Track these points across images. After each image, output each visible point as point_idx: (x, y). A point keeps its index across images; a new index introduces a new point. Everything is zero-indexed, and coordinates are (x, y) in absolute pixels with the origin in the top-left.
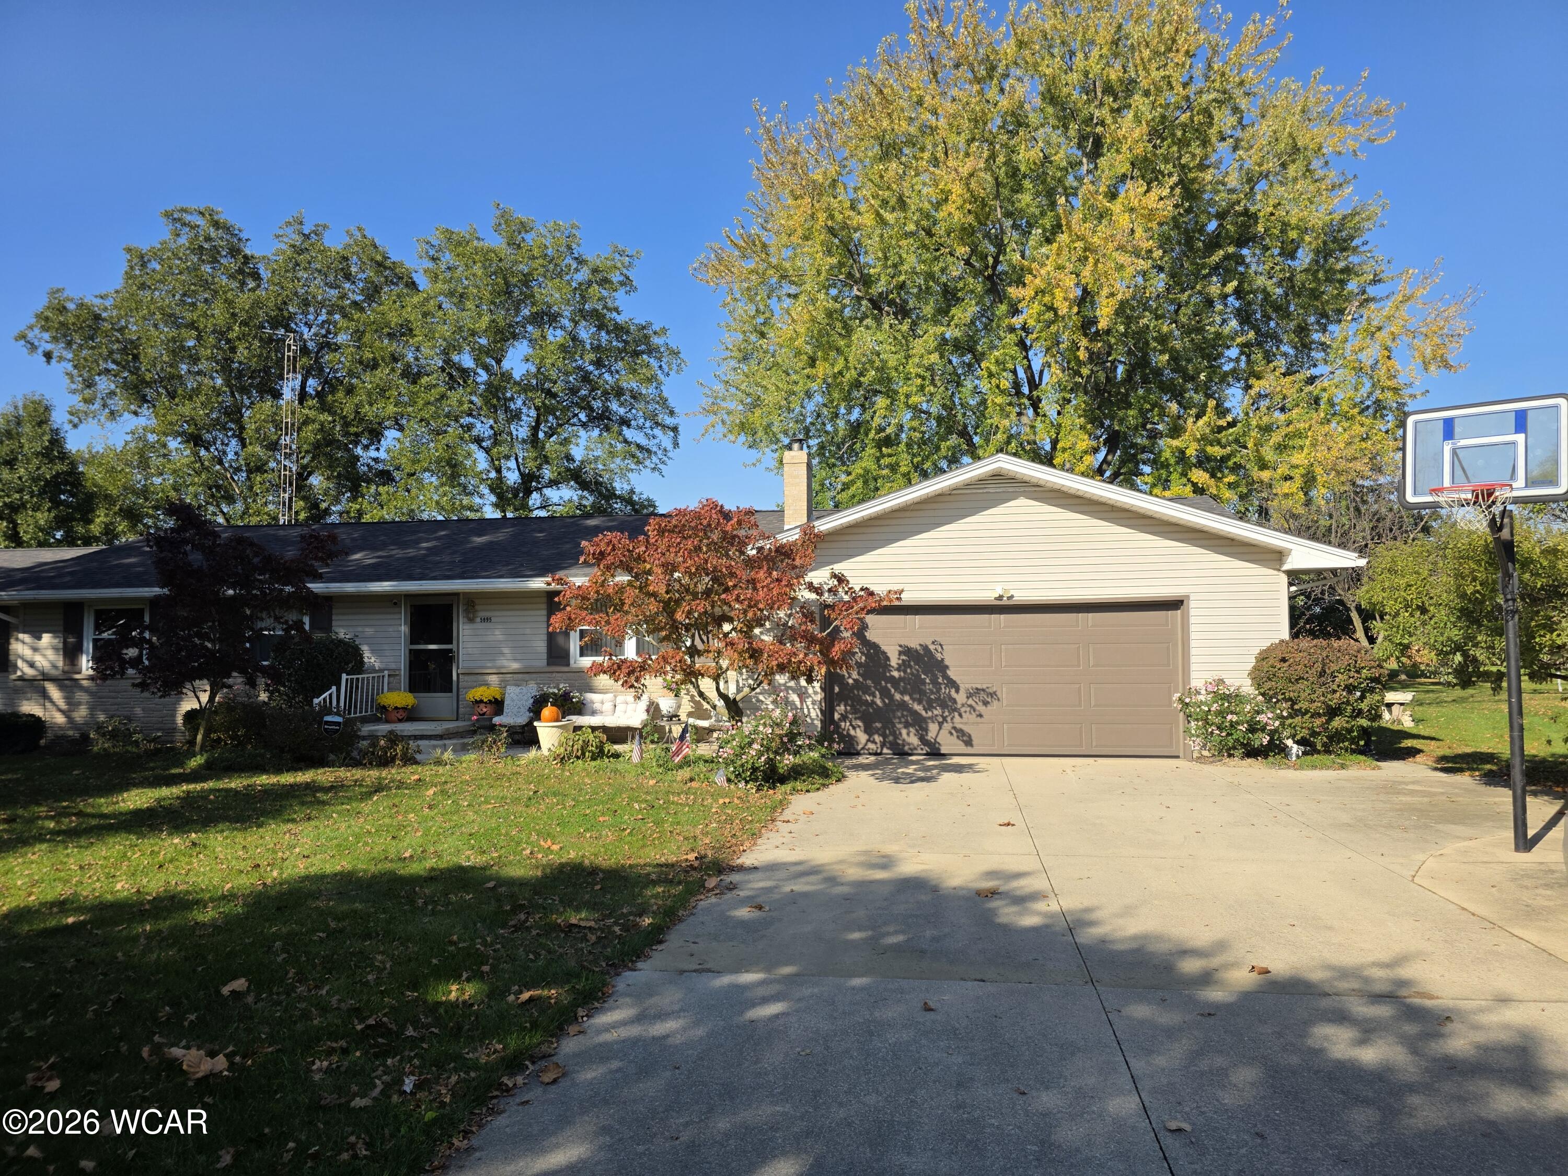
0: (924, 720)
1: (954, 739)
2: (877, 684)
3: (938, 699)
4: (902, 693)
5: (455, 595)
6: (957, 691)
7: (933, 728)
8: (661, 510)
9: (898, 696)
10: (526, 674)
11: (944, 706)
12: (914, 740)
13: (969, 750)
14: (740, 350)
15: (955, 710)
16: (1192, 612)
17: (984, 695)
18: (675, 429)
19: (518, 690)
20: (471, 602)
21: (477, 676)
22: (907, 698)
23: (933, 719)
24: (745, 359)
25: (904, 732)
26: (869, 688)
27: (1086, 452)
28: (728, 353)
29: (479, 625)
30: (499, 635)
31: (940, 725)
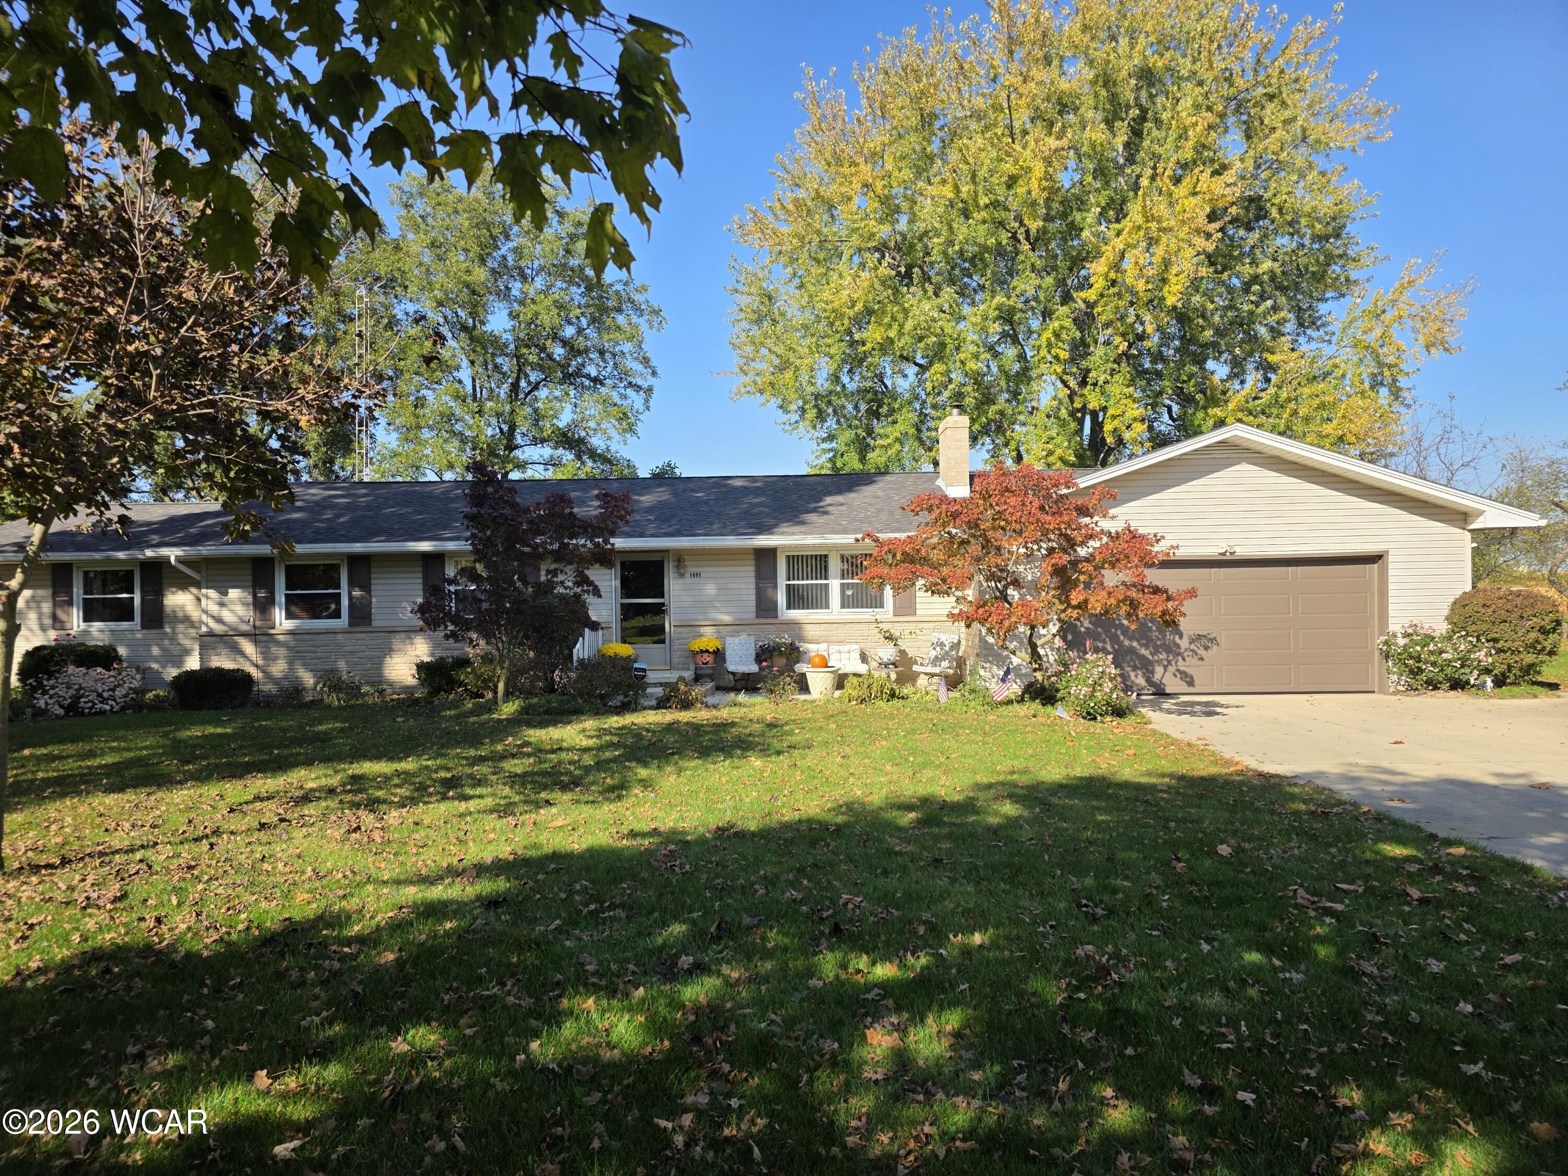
0: (1151, 663)
1: (1178, 680)
2: (1107, 631)
3: (1163, 645)
4: (1131, 639)
5: (665, 551)
6: (1181, 637)
7: (1159, 670)
9: (1127, 643)
10: (738, 626)
11: (1168, 650)
12: (1141, 681)
13: (1191, 690)
15: (1179, 654)
16: (1391, 566)
17: (1205, 641)
19: (737, 640)
20: (680, 557)
21: (692, 627)
22: (1135, 644)
23: (1159, 662)
25: (1132, 674)
26: (1100, 635)
29: (688, 580)
30: (710, 589)
31: (1165, 667)
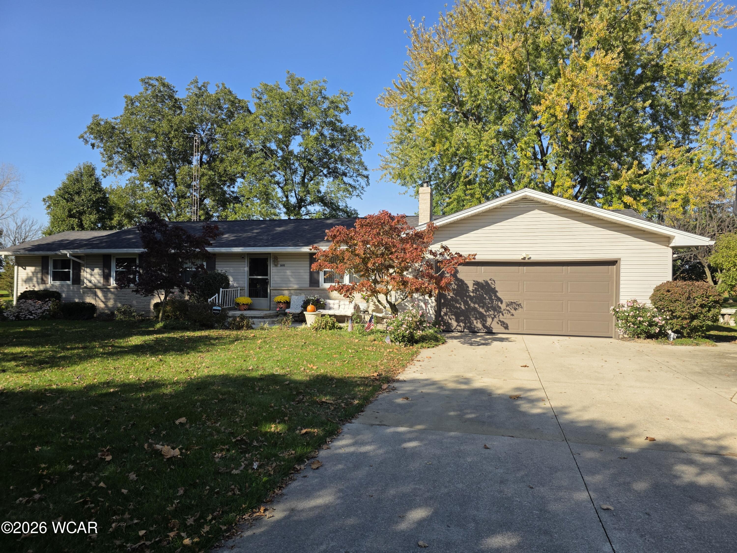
0: (485, 316)
1: (499, 326)
2: (462, 298)
3: (492, 307)
4: (474, 303)
5: (269, 254)
6: (502, 303)
7: (489, 320)
8: (360, 216)
9: (472, 305)
10: (300, 290)
11: (495, 309)
12: (479, 325)
13: (506, 331)
14: (399, 139)
15: (500, 312)
16: (622, 267)
17: (515, 305)
18: (367, 177)
19: (296, 297)
20: (276, 257)
21: (279, 290)
22: (476, 306)
23: (489, 316)
24: (401, 143)
25: (475, 322)
26: (458, 300)
27: (569, 188)
28: (393, 140)
29: (279, 268)
30: (288, 272)
31: (493, 319)
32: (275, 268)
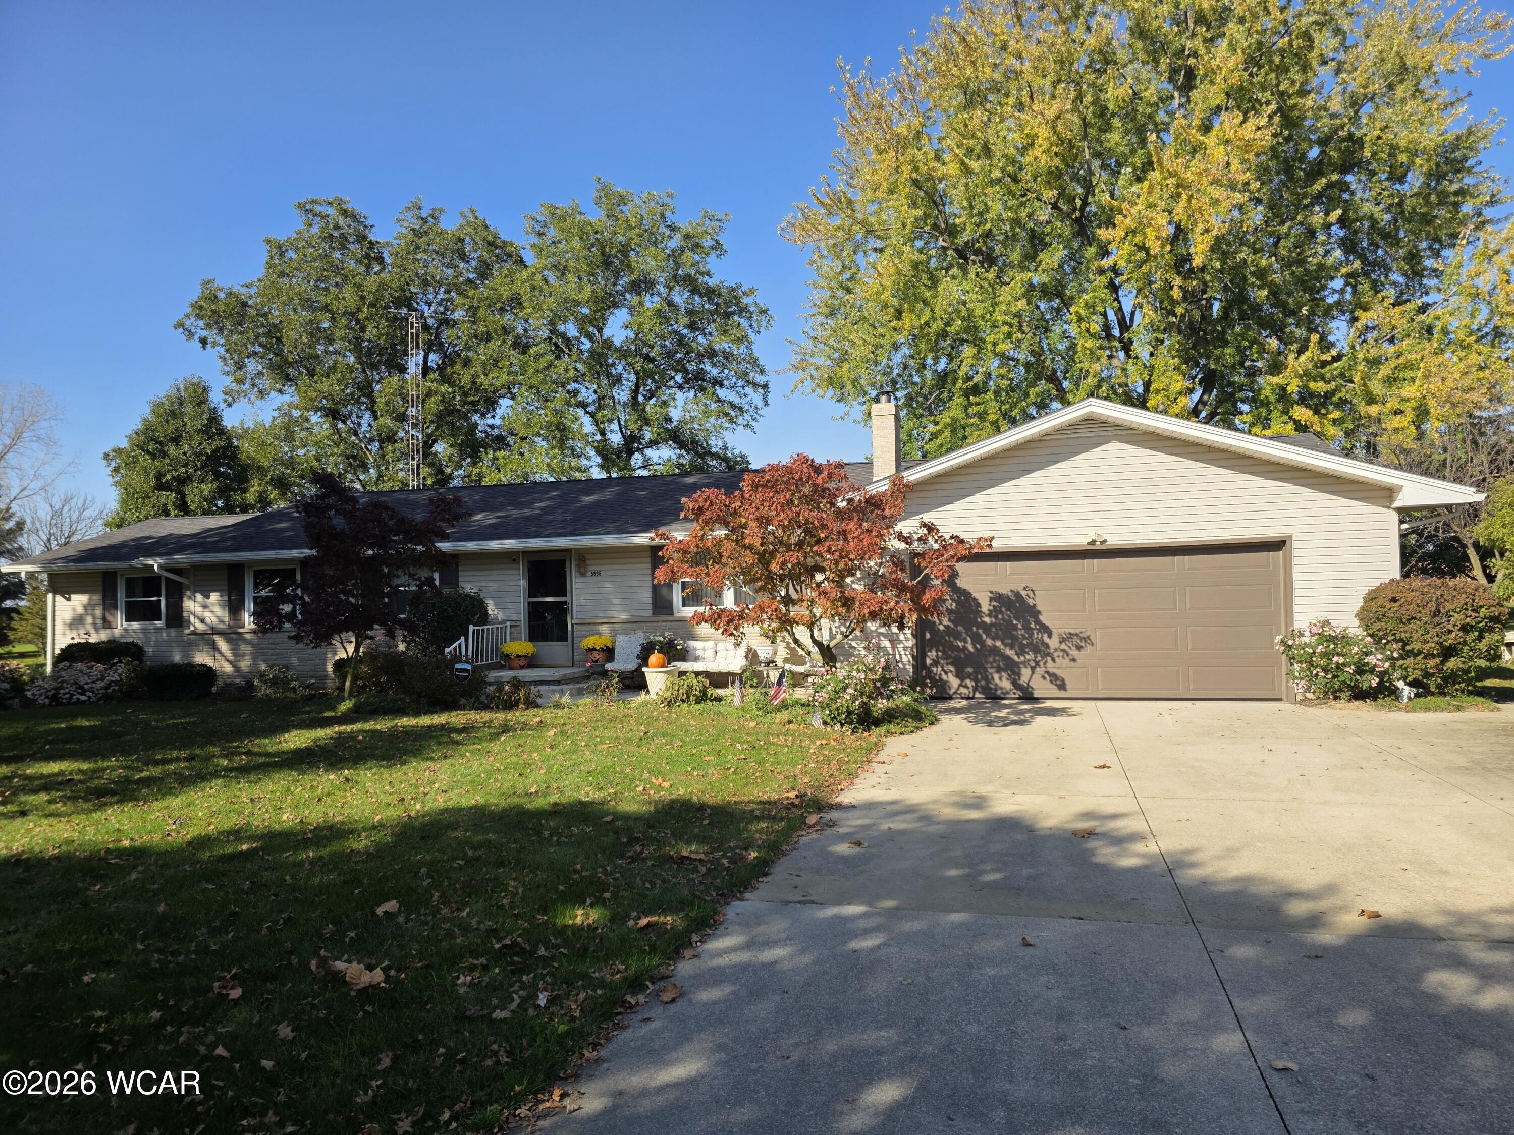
0: (1017, 665)
1: (1047, 683)
2: (968, 629)
3: (1031, 644)
4: (994, 639)
5: (568, 551)
6: (1050, 636)
7: (1026, 673)
8: (753, 466)
9: (989, 642)
10: (634, 623)
11: (1036, 650)
12: (1006, 684)
13: (1062, 694)
14: (827, 306)
15: (1048, 654)
16: (1295, 553)
17: (1078, 640)
18: (765, 386)
19: (626, 638)
20: (583, 557)
21: (590, 625)
22: (998, 643)
23: (1025, 663)
24: (832, 314)
25: (996, 676)
26: (960, 634)
27: (1180, 393)
28: (815, 310)
29: (590, 579)
30: (608, 587)
31: (1033, 669)
32: (581, 580)
